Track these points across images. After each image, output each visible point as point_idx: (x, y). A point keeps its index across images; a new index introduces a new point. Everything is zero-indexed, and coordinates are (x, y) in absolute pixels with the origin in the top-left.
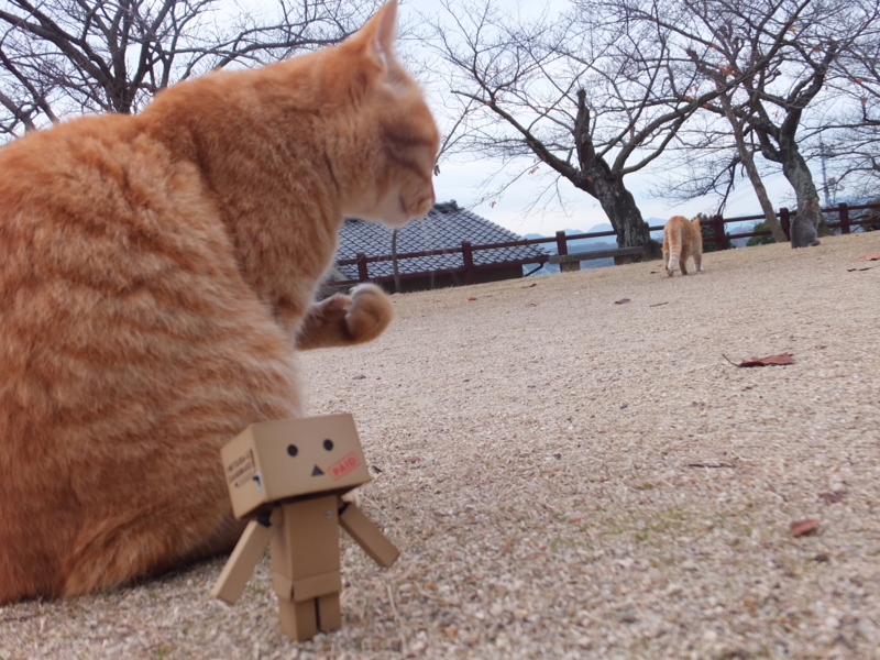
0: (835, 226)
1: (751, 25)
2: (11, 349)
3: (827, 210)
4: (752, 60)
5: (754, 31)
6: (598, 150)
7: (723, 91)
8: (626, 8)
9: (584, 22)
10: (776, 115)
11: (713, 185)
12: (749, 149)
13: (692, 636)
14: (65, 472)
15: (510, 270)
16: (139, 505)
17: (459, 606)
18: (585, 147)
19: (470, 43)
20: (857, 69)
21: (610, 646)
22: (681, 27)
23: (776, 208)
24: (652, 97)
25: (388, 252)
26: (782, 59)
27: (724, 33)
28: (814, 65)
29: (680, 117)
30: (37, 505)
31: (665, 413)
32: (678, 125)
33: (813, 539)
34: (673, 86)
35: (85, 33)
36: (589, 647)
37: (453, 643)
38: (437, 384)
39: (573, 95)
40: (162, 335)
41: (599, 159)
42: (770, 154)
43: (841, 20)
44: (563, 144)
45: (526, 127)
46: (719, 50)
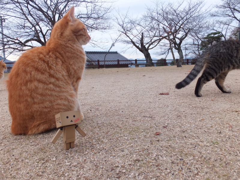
0: (186, 63)
1: (175, 24)
2: (27, 93)
3: (185, 60)
4: (175, 30)
5: (175, 25)
6: (144, 45)
7: (169, 36)
8: (152, 18)
9: (144, 20)
10: (178, 41)
11: (165, 53)
12: (172, 47)
13: (132, 156)
14: (33, 112)
15: (126, 66)
16: (46, 120)
17: (96, 145)
18: (142, 44)
19: (122, 22)
20: (193, 34)
21: (118, 156)
22: (162, 23)
23: (176, 58)
24: (155, 35)
25: (104, 60)
26: (180, 31)
27: (170, 25)
28: (186, 32)
29: (160, 40)
30: (27, 118)
31: (144, 103)
32: (159, 41)
33: (159, 136)
34: (159, 34)
35: (48, 11)
36: (114, 156)
37: (93, 153)
38: (106, 91)
39: (141, 34)
40: (54, 92)
41: (144, 47)
42: (176, 48)
43: (192, 24)
44: (138, 43)
45: (131, 39)
46: (169, 28)
